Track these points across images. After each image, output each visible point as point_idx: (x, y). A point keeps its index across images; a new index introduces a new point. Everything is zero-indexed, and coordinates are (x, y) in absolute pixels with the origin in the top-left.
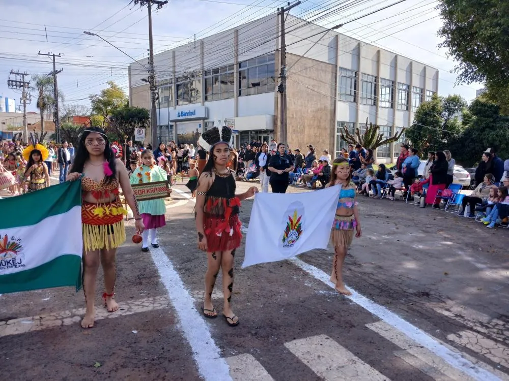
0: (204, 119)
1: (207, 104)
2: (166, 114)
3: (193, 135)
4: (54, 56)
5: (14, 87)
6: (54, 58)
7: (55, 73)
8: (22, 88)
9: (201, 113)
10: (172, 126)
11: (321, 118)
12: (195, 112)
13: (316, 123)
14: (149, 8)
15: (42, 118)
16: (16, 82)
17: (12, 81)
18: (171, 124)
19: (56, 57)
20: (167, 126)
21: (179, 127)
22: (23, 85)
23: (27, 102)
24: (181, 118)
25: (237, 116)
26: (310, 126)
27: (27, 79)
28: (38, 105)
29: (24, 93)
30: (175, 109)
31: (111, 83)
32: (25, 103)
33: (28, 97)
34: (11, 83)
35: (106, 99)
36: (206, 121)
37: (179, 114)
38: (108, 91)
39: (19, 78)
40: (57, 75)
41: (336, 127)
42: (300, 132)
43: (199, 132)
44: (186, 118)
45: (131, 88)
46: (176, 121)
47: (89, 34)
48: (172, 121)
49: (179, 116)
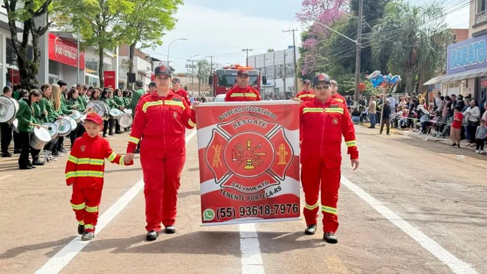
0: (274, 87)
1: (275, 80)
5: (188, 68)
9: (272, 85)
14: (247, 52)
15: (200, 84)
17: (188, 65)
21: (265, 90)
22: (192, 66)
24: (266, 86)
27: (195, 64)
28: (198, 76)
29: (193, 71)
33: (195, 73)
39: (191, 63)
40: (213, 66)
44: (268, 86)
46: (264, 87)
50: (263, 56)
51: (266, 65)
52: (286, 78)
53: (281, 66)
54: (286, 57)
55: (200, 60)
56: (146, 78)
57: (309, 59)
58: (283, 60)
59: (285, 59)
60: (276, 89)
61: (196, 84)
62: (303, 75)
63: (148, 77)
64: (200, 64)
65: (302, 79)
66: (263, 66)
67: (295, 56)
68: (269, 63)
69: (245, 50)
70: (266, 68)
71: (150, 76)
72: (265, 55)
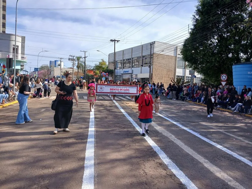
0: (131, 74)
1: (133, 69)
2: (119, 71)
3: (128, 79)
4: (85, 52)
5: (70, 61)
7: (85, 57)
8: (73, 61)
9: (130, 72)
10: (121, 76)
11: (170, 74)
12: (128, 71)
13: (167, 76)
14: (115, 42)
15: (78, 71)
16: (71, 59)
17: (70, 59)
18: (121, 75)
20: (120, 76)
21: (124, 76)
22: (73, 60)
23: (74, 66)
24: (124, 73)
25: (141, 73)
26: (165, 77)
27: (75, 58)
28: (77, 67)
29: (73, 63)
30: (123, 70)
31: (102, 60)
32: (73, 66)
33: (75, 64)
34: (69, 59)
35: (100, 65)
36: (132, 74)
38: (101, 62)
40: (86, 58)
41: (176, 77)
42: (161, 79)
43: (130, 78)
44: (126, 73)
45: (109, 62)
46: (122, 74)
47: (98, 51)
48: (121, 74)
49: (123, 72)
50: (122, 52)
59: (151, 48)
61: (76, 72)
64: (78, 59)
66: (122, 59)
69: (113, 41)
72: (123, 51)
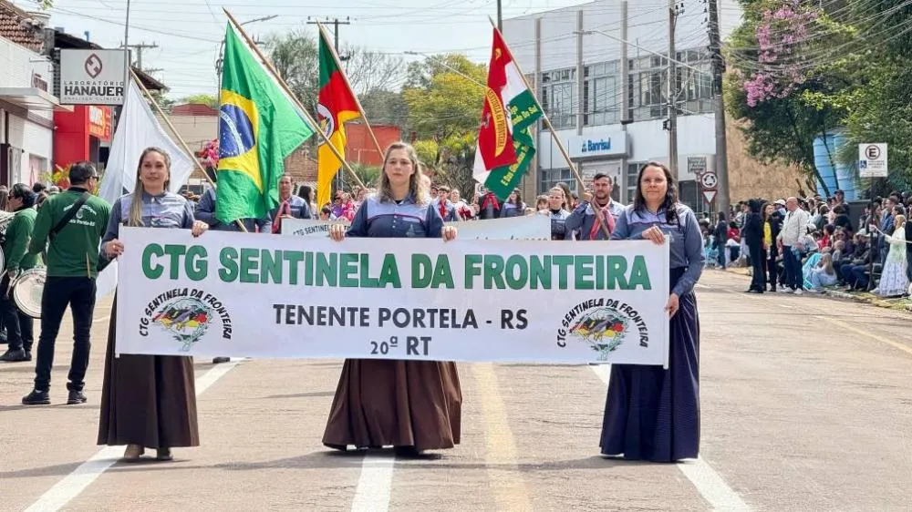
0: (624, 157)
1: (630, 127)
4: (336, 22)
6: (336, 28)
9: (618, 148)
12: (609, 143)
19: (339, 25)
20: (565, 172)
21: (586, 173)
24: (588, 154)
30: (580, 133)
36: (629, 161)
37: (584, 145)
43: (619, 184)
44: (596, 154)
46: (579, 161)
48: (571, 160)
49: (584, 150)
50: (575, 19)
51: (586, 61)
52: (680, 120)
53: (656, 61)
54: (680, 22)
55: (285, 40)
56: (28, 127)
57: (781, 29)
58: (667, 32)
59: (672, 30)
60: (633, 167)
62: (751, 103)
63: (39, 122)
65: (748, 124)
66: (572, 62)
67: (714, 17)
68: (601, 49)
70: (586, 71)
71: (47, 115)
72: (581, 12)
